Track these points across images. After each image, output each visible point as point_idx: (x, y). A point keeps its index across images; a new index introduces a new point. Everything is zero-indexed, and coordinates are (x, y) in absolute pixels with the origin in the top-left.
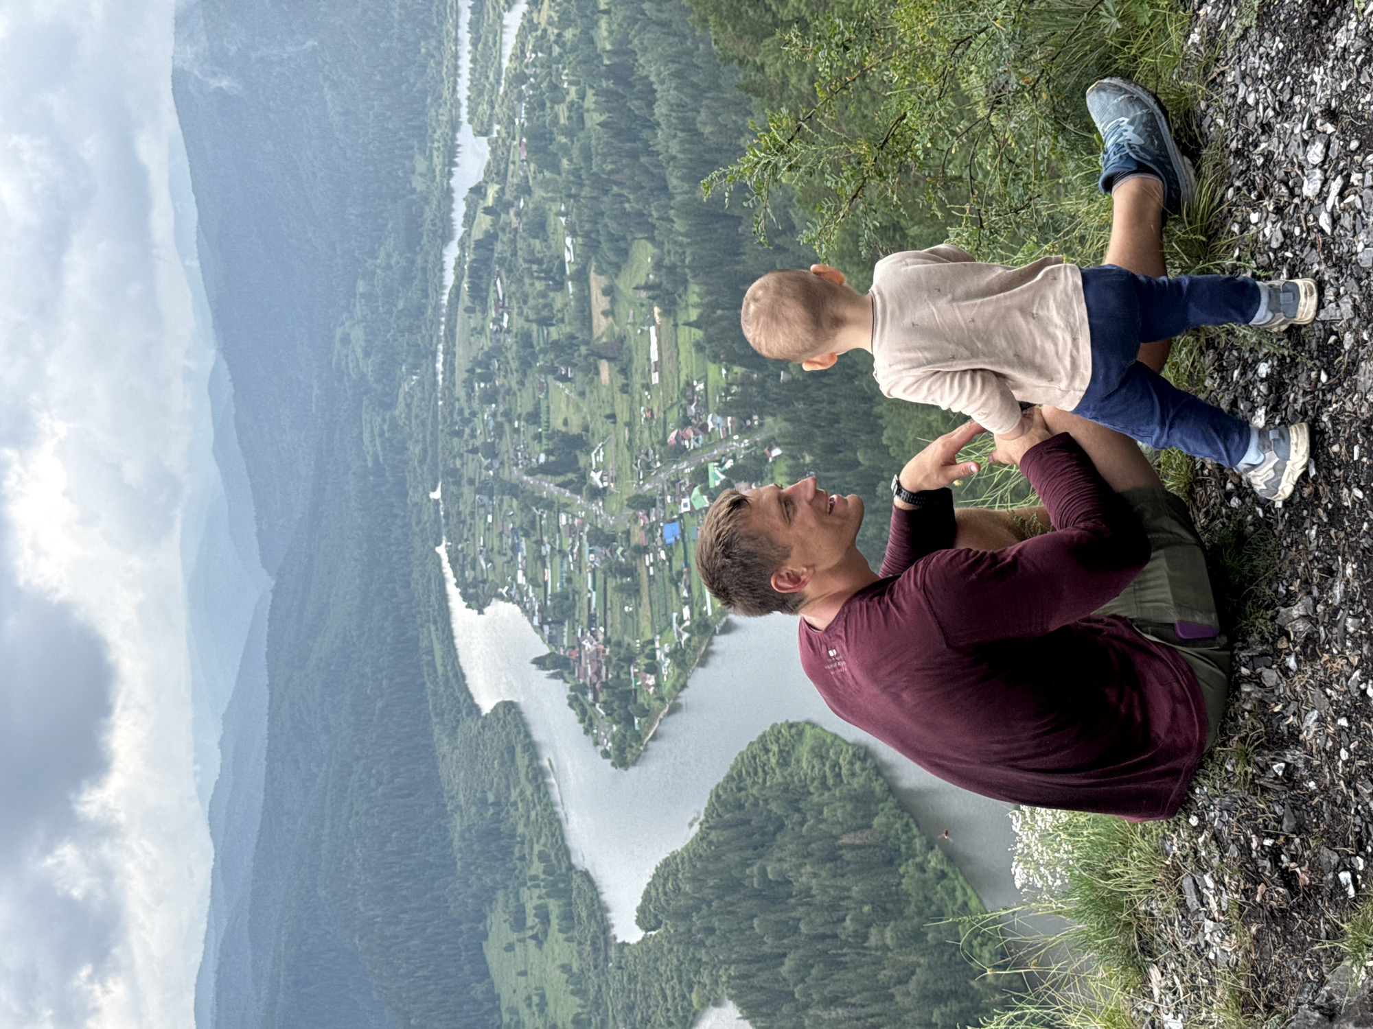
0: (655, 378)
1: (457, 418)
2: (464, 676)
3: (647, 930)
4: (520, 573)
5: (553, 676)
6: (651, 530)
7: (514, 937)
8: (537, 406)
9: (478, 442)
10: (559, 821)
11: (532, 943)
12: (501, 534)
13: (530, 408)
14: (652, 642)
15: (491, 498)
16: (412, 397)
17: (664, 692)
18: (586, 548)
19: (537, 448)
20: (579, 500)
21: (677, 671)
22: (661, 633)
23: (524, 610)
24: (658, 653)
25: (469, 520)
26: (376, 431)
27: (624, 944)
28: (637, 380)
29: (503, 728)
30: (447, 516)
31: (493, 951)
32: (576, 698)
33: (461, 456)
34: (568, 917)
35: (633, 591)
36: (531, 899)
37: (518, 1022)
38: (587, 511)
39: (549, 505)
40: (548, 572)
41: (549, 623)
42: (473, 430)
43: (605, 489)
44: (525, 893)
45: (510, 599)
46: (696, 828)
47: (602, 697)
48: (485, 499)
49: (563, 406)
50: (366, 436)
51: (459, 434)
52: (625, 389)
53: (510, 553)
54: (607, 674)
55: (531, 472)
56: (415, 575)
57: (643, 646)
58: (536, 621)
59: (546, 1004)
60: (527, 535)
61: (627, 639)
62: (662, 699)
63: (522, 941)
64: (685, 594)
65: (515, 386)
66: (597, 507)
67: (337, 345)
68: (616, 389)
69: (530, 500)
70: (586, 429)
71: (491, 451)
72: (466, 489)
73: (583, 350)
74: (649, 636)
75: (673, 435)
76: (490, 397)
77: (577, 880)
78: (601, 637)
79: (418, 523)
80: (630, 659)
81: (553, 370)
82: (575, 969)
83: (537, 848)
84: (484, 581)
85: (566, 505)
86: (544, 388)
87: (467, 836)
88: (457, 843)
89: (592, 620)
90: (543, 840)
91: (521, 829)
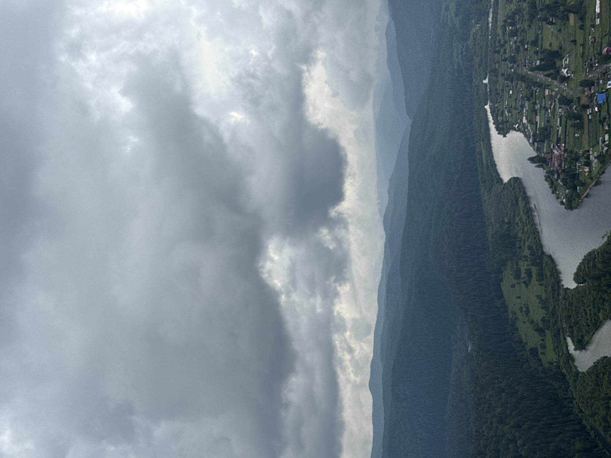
0: (598, 21)
1: (497, 44)
2: (495, 165)
3: (579, 283)
4: (524, 118)
5: (538, 166)
6: (591, 97)
7: (515, 281)
8: (537, 37)
9: (507, 56)
10: (538, 232)
11: (523, 285)
12: (516, 99)
13: (533, 38)
14: (588, 151)
15: (512, 83)
16: (476, 35)
17: (593, 175)
18: (558, 106)
19: (536, 57)
20: (555, 83)
21: (600, 165)
22: (593, 147)
23: (526, 136)
24: (591, 156)
25: (501, 93)
26: (459, 52)
27: (567, 288)
28: (588, 23)
29: (513, 189)
30: (490, 91)
31: (505, 287)
32: (549, 177)
33: (499, 62)
34: (541, 276)
35: (580, 127)
36: (524, 266)
37: (516, 318)
38: (560, 88)
39: (540, 85)
40: (538, 117)
41: (537, 142)
42: (505, 50)
43: (568, 77)
44: (521, 263)
45: (519, 130)
46: (606, 239)
47: (562, 176)
48: (509, 83)
49: (550, 37)
50: (455, 54)
51: (498, 52)
52: (582, 27)
53: (520, 109)
54: (566, 166)
55: (532, 70)
56: (475, 119)
57: (584, 153)
58: (531, 141)
59: (529, 312)
60: (528, 100)
61: (576, 150)
62: (592, 178)
63: (519, 283)
64: (607, 128)
65: (526, 28)
66: (564, 86)
67: (443, 11)
68: (577, 28)
69: (531, 83)
70: (561, 48)
71: (513, 60)
72: (500, 79)
73: (562, 8)
74: (587, 149)
75: (605, 50)
76: (514, 34)
77: (545, 259)
78: (563, 149)
79: (477, 95)
80: (577, 159)
81: (546, 19)
82: (543, 298)
83: (527, 244)
84: (507, 122)
85: (549, 85)
86: (541, 28)
87: (495, 236)
88: (490, 239)
89: (558, 140)
90: (530, 240)
91: (520, 235)
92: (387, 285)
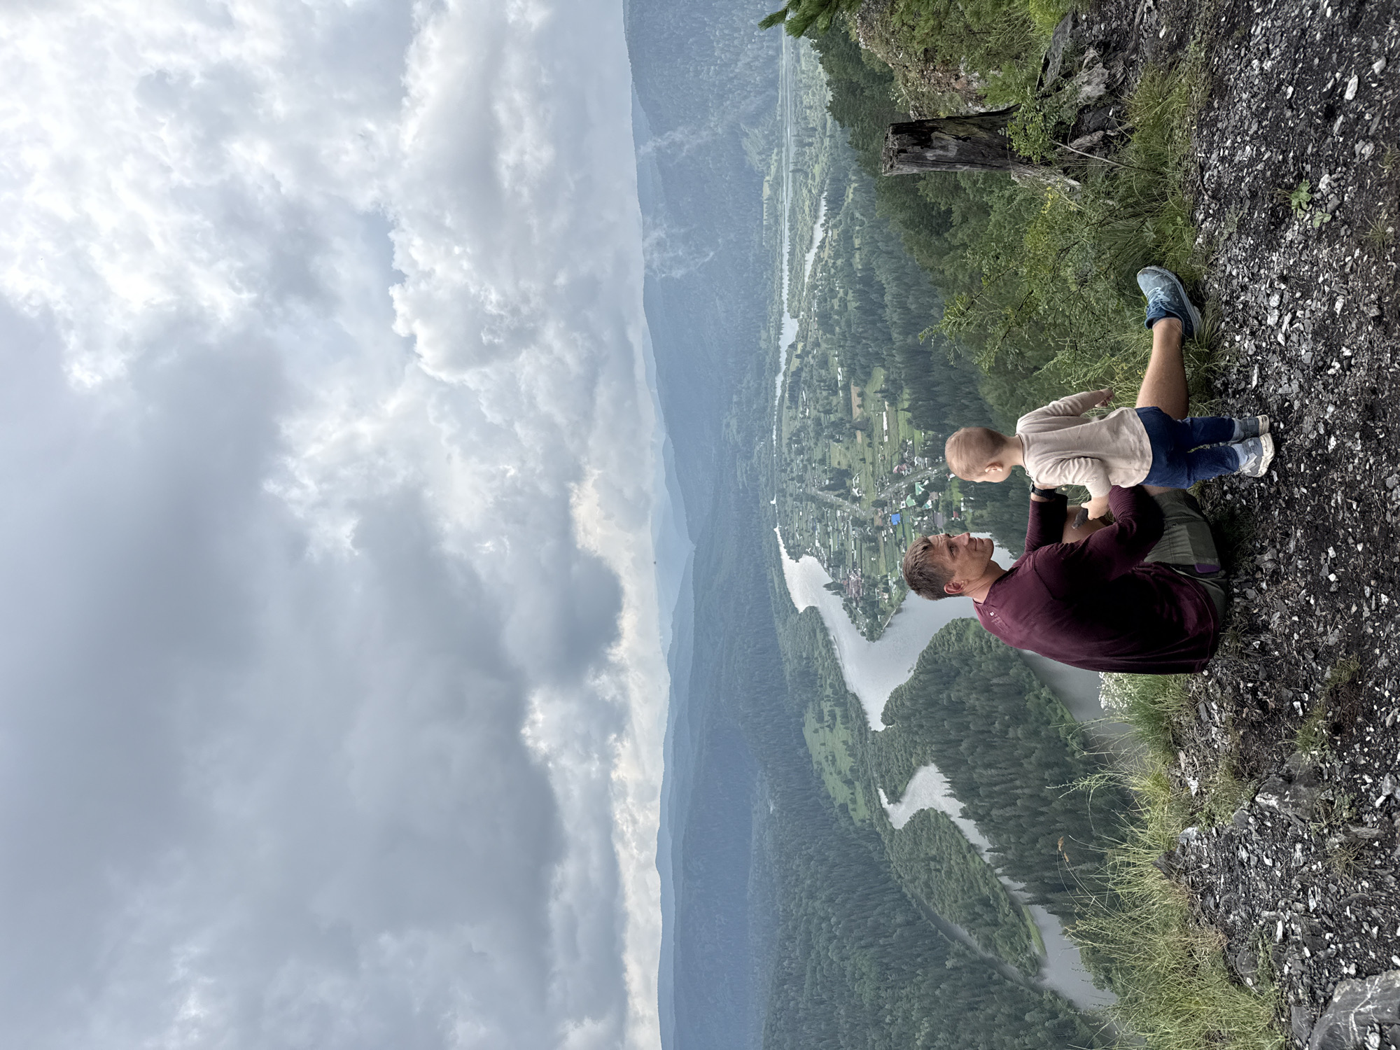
0: (886, 439)
1: (783, 463)
2: (789, 593)
3: (887, 725)
4: (817, 541)
5: (835, 594)
6: (885, 518)
7: (818, 726)
8: (824, 455)
9: (794, 475)
10: (839, 667)
11: (827, 729)
12: (807, 521)
13: (820, 457)
14: (887, 576)
15: (801, 503)
16: (761, 453)
17: (893, 602)
18: (851, 528)
19: (824, 477)
20: (847, 503)
21: (900, 591)
22: (891, 572)
23: (820, 560)
24: (890, 582)
25: (790, 515)
26: (744, 471)
27: (875, 731)
28: (876, 440)
29: (810, 620)
30: (779, 513)
31: (808, 733)
32: (847, 605)
33: (786, 482)
34: (846, 717)
35: (876, 550)
36: (826, 707)
37: (821, 769)
38: (851, 509)
39: (831, 506)
40: (831, 540)
41: (832, 567)
42: (792, 469)
43: (860, 497)
44: (823, 704)
45: (812, 554)
46: (912, 673)
47: (860, 605)
48: (799, 504)
49: (838, 455)
50: (739, 473)
51: (785, 471)
52: (870, 445)
53: (811, 531)
54: (863, 593)
55: (822, 489)
56: (764, 543)
57: (882, 578)
58: (825, 566)
59: (836, 761)
60: (820, 521)
61: (873, 575)
62: (892, 606)
63: (822, 728)
64: (904, 551)
65: (813, 446)
66: (856, 507)
67: (724, 428)
68: (865, 445)
69: (822, 504)
70: (850, 466)
71: (801, 479)
72: (789, 499)
73: (848, 425)
74: (885, 573)
75: (896, 468)
76: (800, 452)
77: (850, 698)
78: (859, 574)
79: (765, 516)
80: (875, 585)
81: (832, 437)
82: (850, 744)
83: (828, 682)
84: (799, 546)
85: (840, 506)
86: (828, 446)
87: (793, 674)
88: (788, 678)
89: (854, 565)
90: (831, 677)
91: (820, 671)
92: (674, 737)
